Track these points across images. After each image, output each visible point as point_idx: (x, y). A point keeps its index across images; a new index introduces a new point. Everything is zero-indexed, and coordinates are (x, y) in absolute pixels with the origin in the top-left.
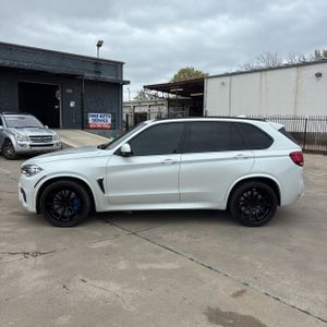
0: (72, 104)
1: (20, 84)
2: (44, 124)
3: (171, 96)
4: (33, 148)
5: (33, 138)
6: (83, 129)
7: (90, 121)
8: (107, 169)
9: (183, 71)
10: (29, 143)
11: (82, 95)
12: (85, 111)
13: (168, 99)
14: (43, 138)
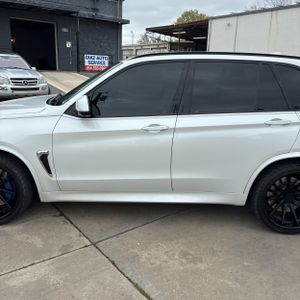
0: (68, 45)
1: (12, 21)
2: (32, 65)
3: (174, 39)
4: (16, 92)
5: (15, 80)
6: (78, 71)
7: (87, 64)
8: (53, 138)
9: (187, 14)
10: (10, 86)
11: (77, 34)
12: (80, 51)
13: (171, 43)
14: (26, 81)
